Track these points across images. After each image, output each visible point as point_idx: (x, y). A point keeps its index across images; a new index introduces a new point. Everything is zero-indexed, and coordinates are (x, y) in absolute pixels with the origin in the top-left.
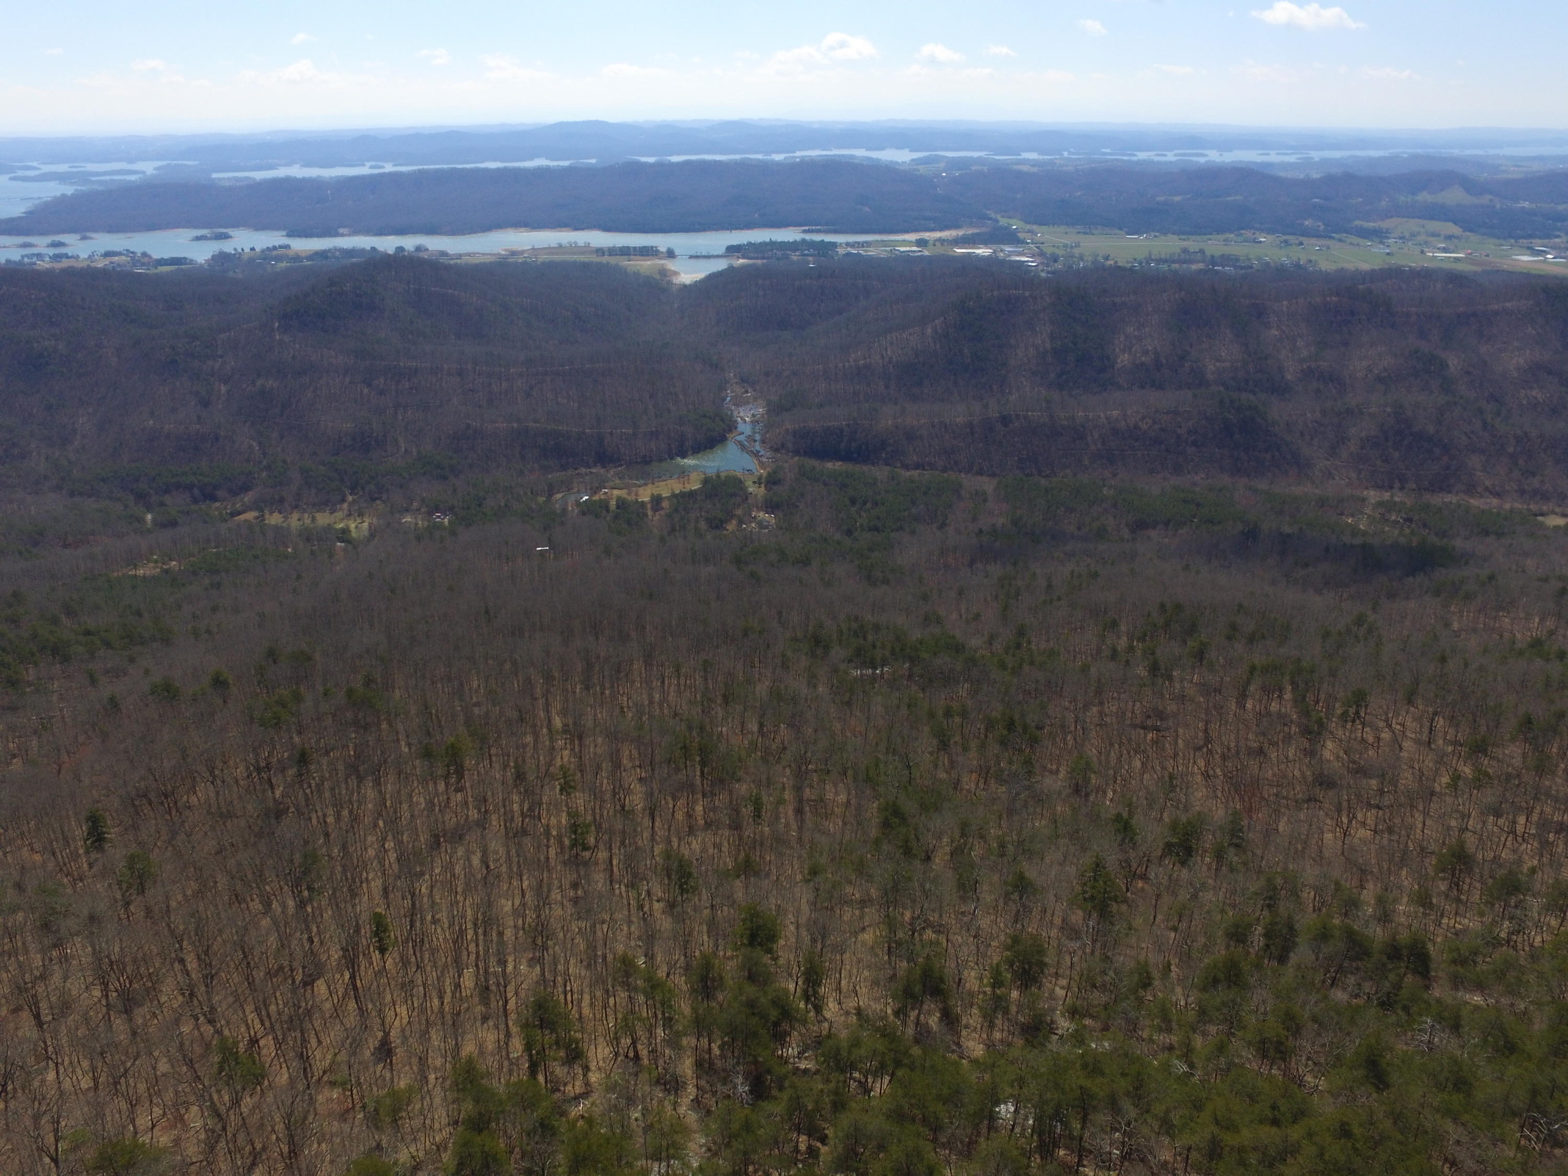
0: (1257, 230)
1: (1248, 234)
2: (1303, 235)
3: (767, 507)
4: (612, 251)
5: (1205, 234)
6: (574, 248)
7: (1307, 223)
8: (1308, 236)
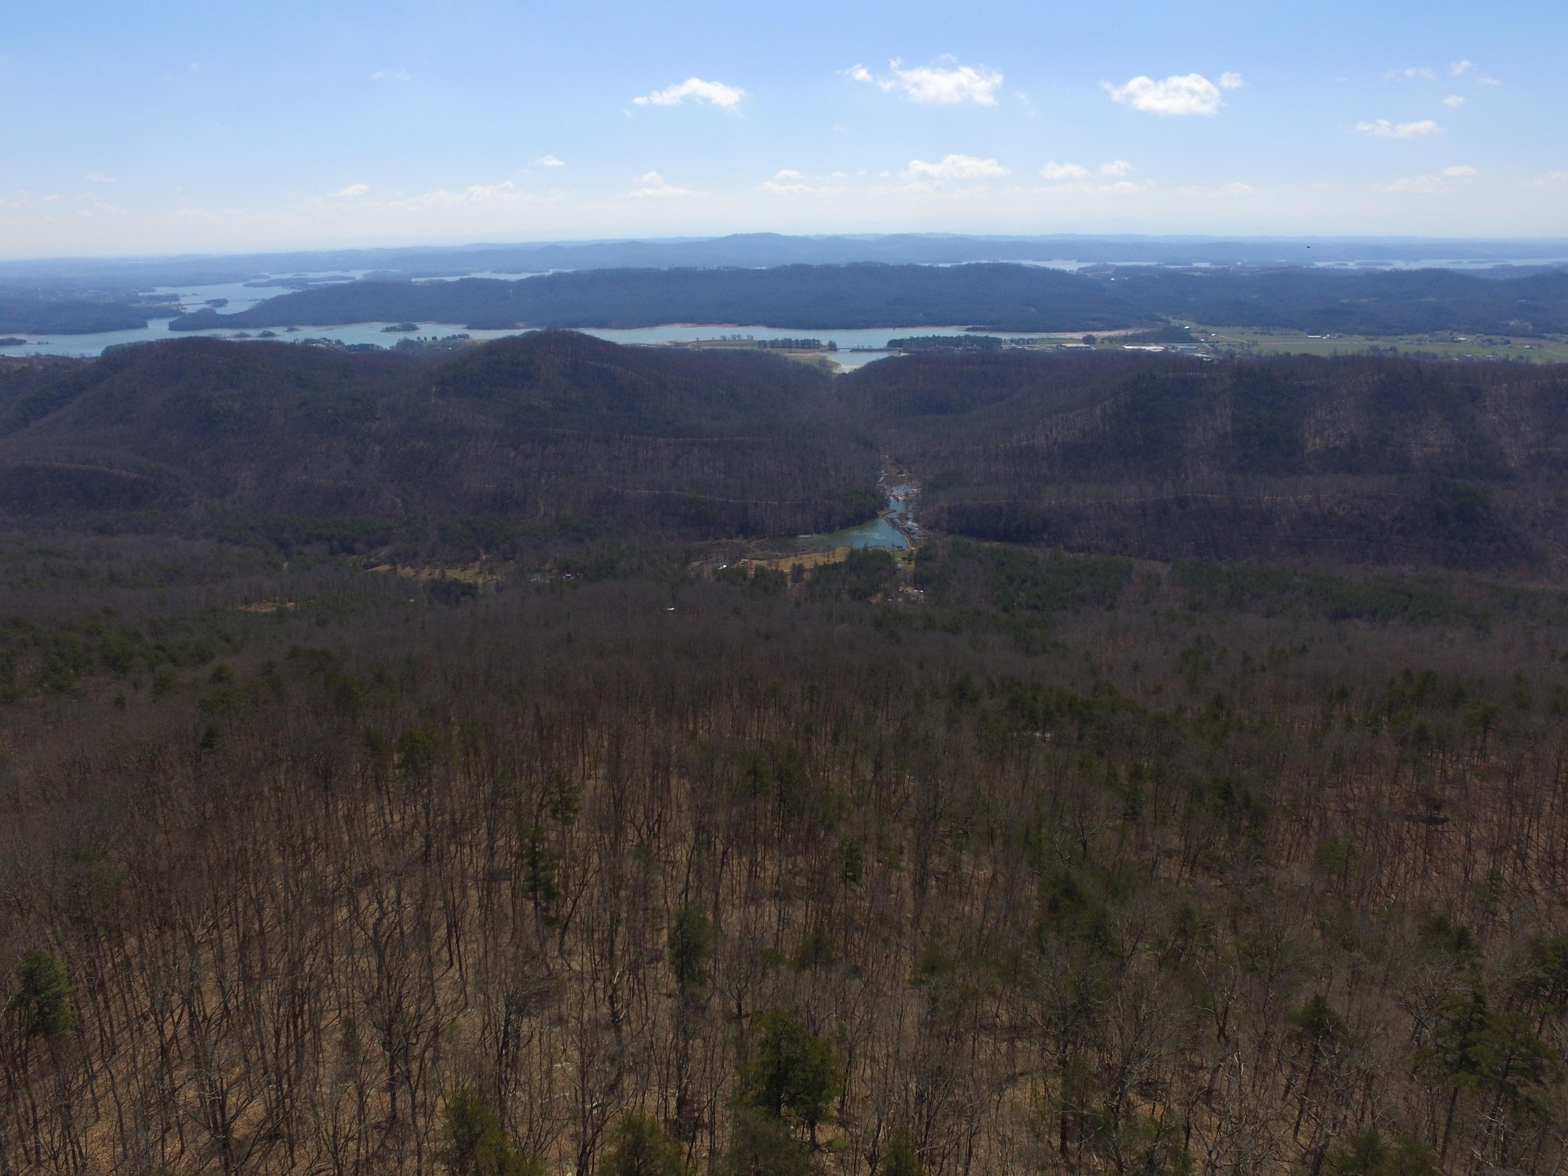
0: (1456, 331)
1: (1445, 334)
2: (1509, 335)
3: (915, 583)
4: (774, 344)
5: (1396, 335)
6: (736, 340)
7: (1512, 323)
8: (1515, 336)
